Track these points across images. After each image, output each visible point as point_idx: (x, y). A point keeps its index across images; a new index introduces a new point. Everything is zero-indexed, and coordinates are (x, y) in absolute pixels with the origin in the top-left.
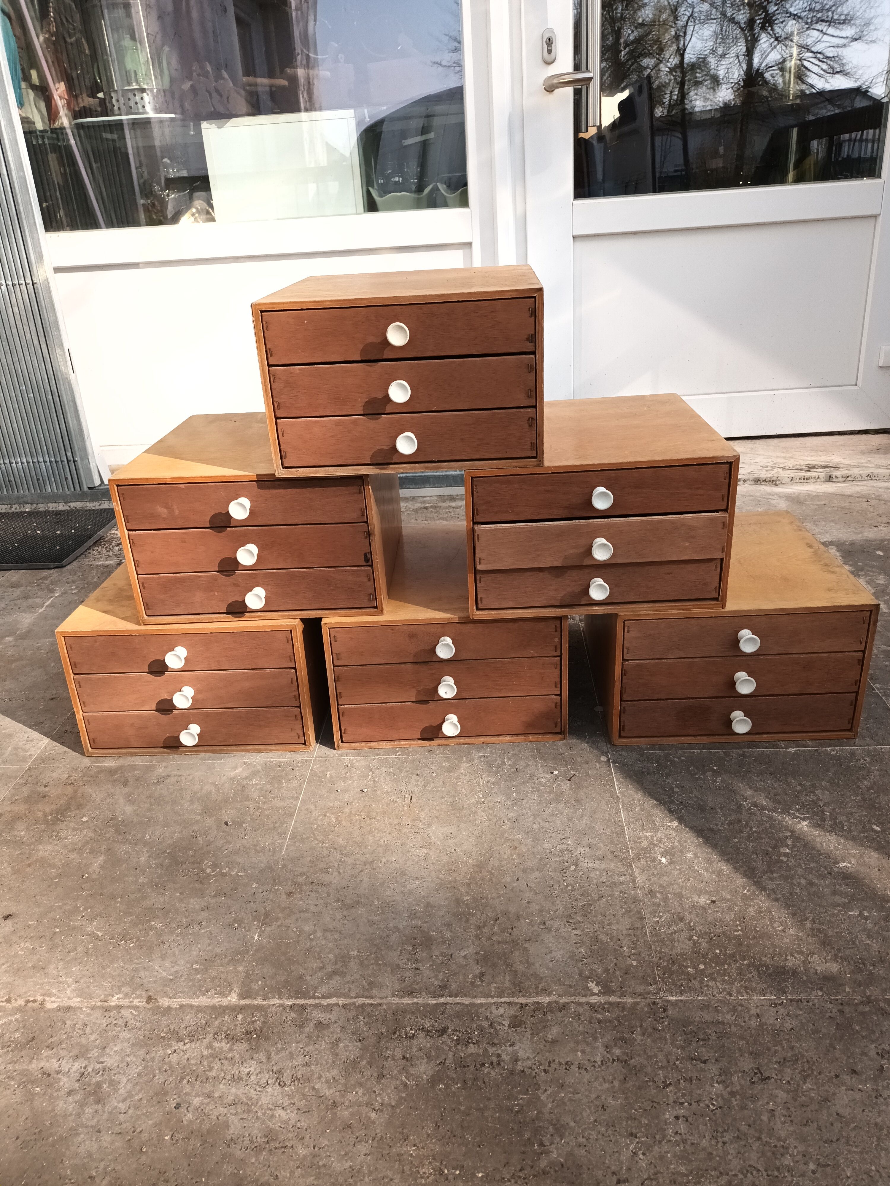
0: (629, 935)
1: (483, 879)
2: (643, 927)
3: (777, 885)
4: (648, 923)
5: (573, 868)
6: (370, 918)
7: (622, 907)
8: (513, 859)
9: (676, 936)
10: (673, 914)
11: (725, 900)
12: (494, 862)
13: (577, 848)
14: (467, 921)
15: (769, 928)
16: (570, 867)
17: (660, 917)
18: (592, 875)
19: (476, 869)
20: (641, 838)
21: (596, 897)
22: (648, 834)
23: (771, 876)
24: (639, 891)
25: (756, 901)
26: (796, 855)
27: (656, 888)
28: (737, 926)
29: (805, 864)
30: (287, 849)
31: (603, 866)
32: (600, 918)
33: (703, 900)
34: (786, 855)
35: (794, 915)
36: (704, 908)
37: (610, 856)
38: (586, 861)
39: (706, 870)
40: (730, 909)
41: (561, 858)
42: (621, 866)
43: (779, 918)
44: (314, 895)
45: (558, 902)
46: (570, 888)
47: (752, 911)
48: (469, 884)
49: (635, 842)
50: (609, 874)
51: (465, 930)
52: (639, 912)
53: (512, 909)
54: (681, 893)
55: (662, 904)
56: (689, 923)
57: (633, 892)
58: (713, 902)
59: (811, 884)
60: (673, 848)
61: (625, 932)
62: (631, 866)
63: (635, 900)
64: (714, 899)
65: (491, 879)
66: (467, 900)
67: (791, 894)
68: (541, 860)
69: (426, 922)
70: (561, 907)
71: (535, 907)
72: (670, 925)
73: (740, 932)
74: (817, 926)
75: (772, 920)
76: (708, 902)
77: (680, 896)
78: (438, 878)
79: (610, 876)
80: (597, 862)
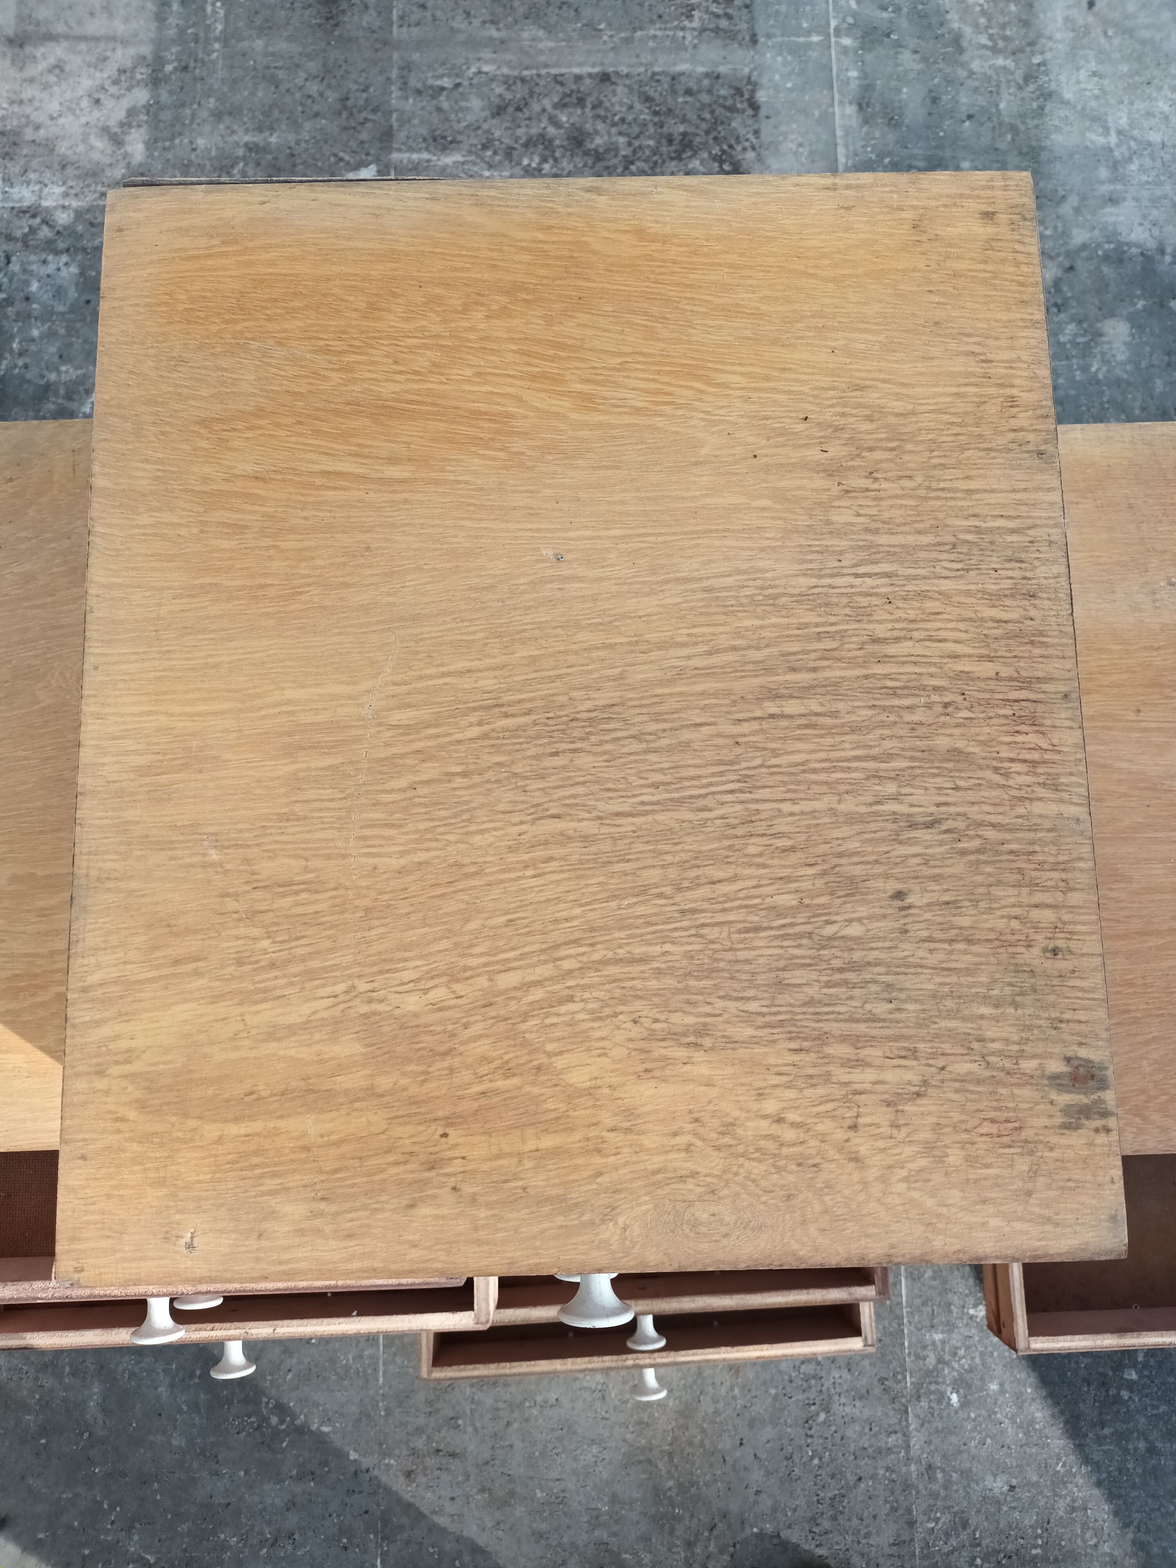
0: (892, 1555)
1: (691, 1443)
2: (912, 1540)
3: (1105, 1452)
4: (920, 1533)
5: (822, 1416)
6: (535, 1526)
7: (886, 1501)
8: (734, 1398)
9: (952, 1558)
10: (955, 1514)
11: (1030, 1485)
12: (707, 1406)
13: (829, 1371)
14: (672, 1532)
15: (1079, 1541)
16: (818, 1414)
17: (937, 1520)
18: (850, 1433)
19: (681, 1421)
20: (925, 1347)
21: (851, 1479)
22: (938, 1337)
23: (1101, 1433)
24: (913, 1468)
25: (1070, 1486)
26: (1144, 1386)
27: (937, 1461)
28: (1036, 1537)
29: (1154, 1407)
30: (384, 1372)
31: (867, 1413)
32: (855, 1521)
33: (998, 1485)
34: (1130, 1386)
35: (1116, 1514)
36: (998, 1502)
37: (877, 1390)
38: (843, 1400)
39: (1012, 1420)
40: (1033, 1503)
41: (806, 1395)
42: (891, 1413)
43: (1096, 1521)
44: (445, 1477)
45: (799, 1491)
46: (816, 1461)
47: (1061, 1506)
48: (670, 1455)
49: (918, 1357)
50: (875, 1429)
51: (670, 1550)
52: (909, 1511)
53: (735, 1507)
54: (970, 1470)
55: (943, 1493)
56: (974, 1533)
57: (904, 1469)
58: (1012, 1488)
59: (1152, 1450)
60: (971, 1370)
61: (887, 1550)
62: (906, 1412)
63: (907, 1486)
64: (1014, 1482)
65: (702, 1444)
66: (670, 1489)
67: (1120, 1471)
68: (775, 1398)
69: (615, 1534)
70: (801, 1502)
71: (766, 1502)
72: (947, 1535)
73: (1039, 1551)
74: (1142, 1536)
75: (1085, 1527)
76: (1006, 1488)
77: (966, 1474)
78: (625, 1440)
79: (875, 1435)
80: (858, 1403)
